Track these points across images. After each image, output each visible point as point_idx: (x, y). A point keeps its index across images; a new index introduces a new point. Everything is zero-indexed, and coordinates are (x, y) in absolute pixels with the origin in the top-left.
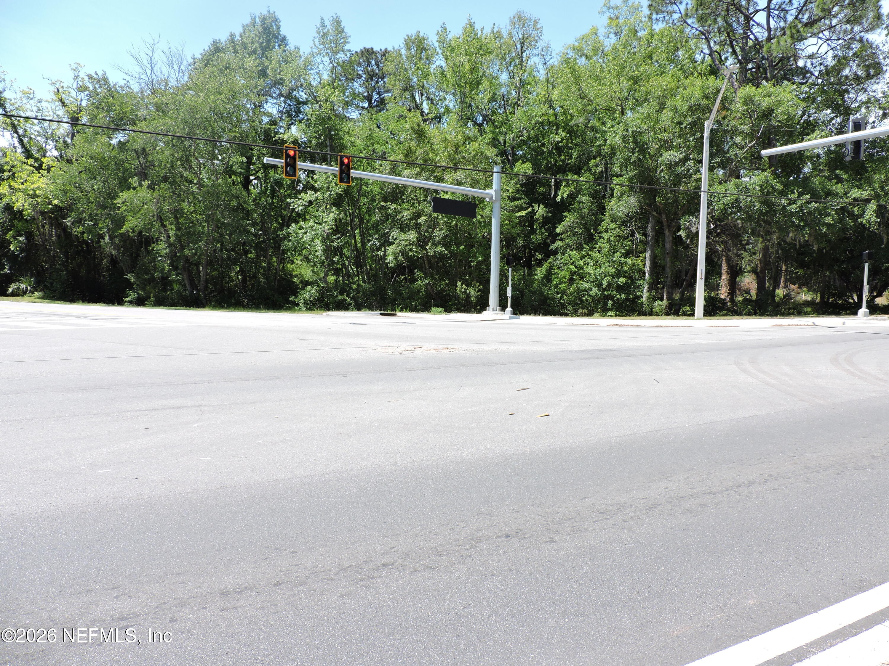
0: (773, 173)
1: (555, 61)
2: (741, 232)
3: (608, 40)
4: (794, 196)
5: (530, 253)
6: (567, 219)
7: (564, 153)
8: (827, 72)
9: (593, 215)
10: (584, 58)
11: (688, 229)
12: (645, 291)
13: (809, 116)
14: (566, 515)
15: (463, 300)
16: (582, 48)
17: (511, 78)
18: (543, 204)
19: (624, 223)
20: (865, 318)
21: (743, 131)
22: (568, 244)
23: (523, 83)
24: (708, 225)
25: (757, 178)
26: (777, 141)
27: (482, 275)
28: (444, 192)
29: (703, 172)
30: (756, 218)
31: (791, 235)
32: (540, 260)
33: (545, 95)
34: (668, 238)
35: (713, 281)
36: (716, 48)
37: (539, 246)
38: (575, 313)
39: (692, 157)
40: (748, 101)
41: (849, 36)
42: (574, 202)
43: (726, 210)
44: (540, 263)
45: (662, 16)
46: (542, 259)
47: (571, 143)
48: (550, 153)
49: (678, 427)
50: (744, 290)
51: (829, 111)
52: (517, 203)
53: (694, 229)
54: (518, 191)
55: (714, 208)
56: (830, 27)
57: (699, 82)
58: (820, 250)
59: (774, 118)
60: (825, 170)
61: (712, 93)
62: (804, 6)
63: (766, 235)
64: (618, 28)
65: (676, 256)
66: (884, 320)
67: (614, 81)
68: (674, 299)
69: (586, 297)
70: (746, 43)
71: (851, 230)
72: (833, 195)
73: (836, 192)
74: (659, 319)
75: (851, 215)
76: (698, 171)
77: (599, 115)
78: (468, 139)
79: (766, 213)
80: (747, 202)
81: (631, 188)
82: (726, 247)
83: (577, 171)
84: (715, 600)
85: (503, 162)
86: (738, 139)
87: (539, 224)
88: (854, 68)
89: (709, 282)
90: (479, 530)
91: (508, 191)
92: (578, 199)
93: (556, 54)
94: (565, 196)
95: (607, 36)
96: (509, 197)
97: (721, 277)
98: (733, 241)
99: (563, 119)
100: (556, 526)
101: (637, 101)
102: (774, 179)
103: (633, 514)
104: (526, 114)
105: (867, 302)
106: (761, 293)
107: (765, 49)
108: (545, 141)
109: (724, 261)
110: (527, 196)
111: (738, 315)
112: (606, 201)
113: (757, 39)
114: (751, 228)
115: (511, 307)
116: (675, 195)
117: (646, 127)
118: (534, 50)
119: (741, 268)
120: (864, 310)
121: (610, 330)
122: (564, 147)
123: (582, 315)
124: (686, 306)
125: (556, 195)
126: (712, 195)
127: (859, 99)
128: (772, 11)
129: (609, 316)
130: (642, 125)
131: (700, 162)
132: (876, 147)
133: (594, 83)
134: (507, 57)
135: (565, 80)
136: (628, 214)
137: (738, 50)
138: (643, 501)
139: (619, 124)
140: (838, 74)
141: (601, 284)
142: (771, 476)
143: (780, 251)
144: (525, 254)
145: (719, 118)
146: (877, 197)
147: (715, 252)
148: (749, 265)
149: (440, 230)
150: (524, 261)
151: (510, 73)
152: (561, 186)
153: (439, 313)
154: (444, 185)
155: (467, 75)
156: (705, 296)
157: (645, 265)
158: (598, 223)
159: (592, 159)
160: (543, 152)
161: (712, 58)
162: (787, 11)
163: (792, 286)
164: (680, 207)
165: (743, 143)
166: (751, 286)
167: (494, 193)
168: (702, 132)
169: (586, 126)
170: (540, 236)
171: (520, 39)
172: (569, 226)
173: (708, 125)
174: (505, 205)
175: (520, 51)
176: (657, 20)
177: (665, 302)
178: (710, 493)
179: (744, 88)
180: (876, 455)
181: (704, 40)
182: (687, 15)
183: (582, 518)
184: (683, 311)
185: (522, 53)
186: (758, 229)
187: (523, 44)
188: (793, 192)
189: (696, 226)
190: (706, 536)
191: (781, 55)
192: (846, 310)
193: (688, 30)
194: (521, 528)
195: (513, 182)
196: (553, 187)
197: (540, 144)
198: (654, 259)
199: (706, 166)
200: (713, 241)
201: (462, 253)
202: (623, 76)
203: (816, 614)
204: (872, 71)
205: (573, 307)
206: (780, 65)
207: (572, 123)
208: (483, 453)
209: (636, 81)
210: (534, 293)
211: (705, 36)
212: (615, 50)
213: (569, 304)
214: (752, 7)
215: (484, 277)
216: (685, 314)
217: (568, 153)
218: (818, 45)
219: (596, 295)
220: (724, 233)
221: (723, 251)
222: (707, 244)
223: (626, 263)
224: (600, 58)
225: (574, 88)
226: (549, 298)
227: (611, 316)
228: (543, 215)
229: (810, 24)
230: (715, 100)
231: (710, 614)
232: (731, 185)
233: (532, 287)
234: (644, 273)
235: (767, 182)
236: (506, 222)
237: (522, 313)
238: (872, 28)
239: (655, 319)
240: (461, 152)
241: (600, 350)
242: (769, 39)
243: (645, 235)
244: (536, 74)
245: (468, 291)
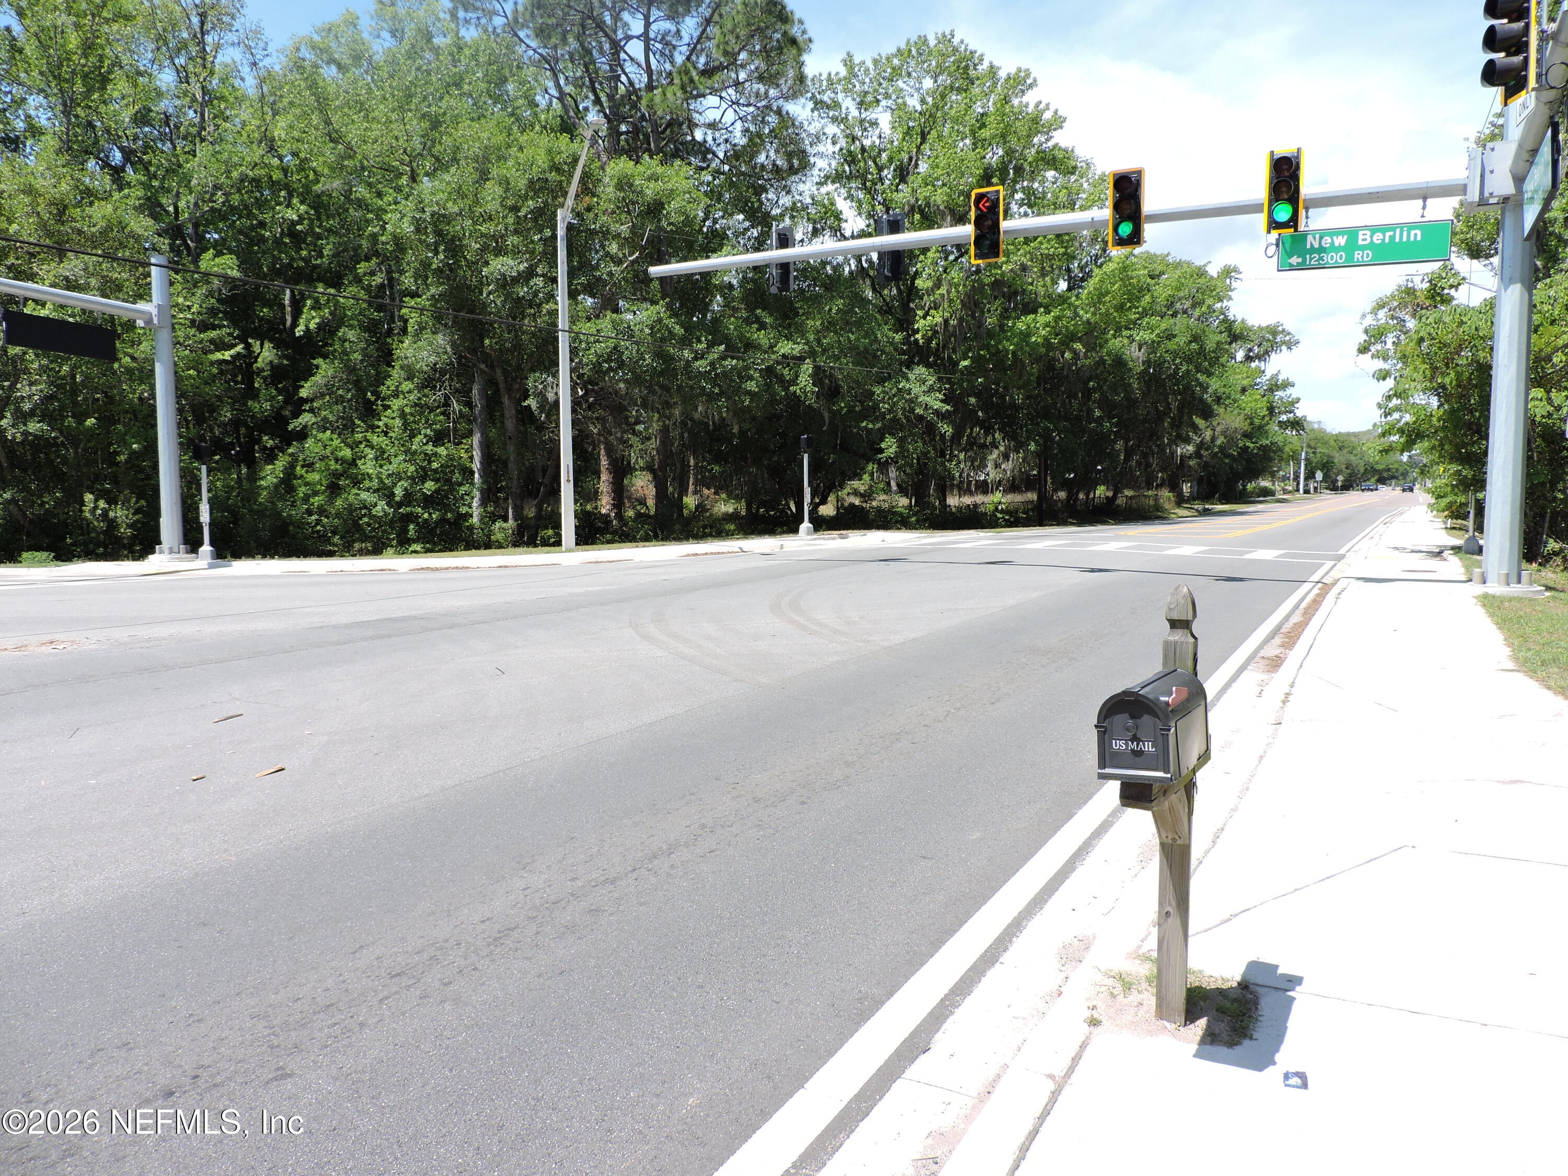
0: (669, 307)
1: (275, 62)
2: (625, 403)
3: (378, 41)
4: (702, 346)
5: (250, 434)
6: (320, 371)
7: (307, 244)
8: (736, 155)
9: (372, 366)
10: (334, 68)
11: (541, 395)
12: (475, 504)
13: (715, 221)
14: (318, 999)
15: (98, 534)
16: (330, 47)
17: (181, 82)
18: (271, 341)
19: (428, 383)
20: (809, 537)
21: (619, 234)
22: (325, 419)
23: (209, 98)
24: (573, 389)
25: (645, 313)
26: (670, 256)
27: (143, 480)
28: (36, 301)
29: (559, 298)
30: (647, 381)
31: (700, 409)
32: (272, 449)
33: (259, 127)
34: (510, 412)
35: (589, 485)
36: (568, 89)
37: (266, 421)
38: (347, 550)
39: (539, 271)
40: (624, 184)
41: (763, 103)
42: (334, 340)
43: (600, 364)
44: (271, 457)
45: (475, 15)
46: (277, 447)
47: (319, 227)
48: (278, 242)
49: (542, 757)
50: (637, 500)
51: (741, 217)
52: (213, 334)
53: (551, 396)
54: (213, 312)
55: (581, 361)
56: (737, 84)
57: (544, 141)
58: (742, 433)
59: (665, 216)
60: (741, 309)
61: (565, 163)
62: (698, 41)
63: (663, 408)
64: (397, 23)
65: (524, 443)
66: (834, 539)
67: (394, 116)
68: (527, 518)
69: (366, 519)
70: (616, 88)
71: (781, 403)
72: (755, 347)
73: (759, 344)
74: (503, 555)
75: (781, 379)
76: (551, 297)
77: (370, 177)
78: (89, 195)
79: (662, 373)
80: (632, 354)
81: (438, 318)
82: (604, 428)
83: (335, 280)
84: (628, 1119)
85: (173, 248)
86: (613, 248)
87: (265, 378)
88: (772, 153)
89: (582, 487)
90: (92, 1098)
91: (189, 307)
92: (340, 334)
93: (278, 51)
94: (312, 326)
95: (375, 33)
96: (193, 321)
97: (599, 478)
98: (614, 417)
99: (300, 180)
100: (293, 1034)
101: (438, 159)
102: (670, 317)
103: (462, 962)
104: (219, 156)
105: (810, 513)
106: (662, 503)
107: (644, 102)
108: (267, 217)
109: (603, 452)
110: (235, 323)
111: (630, 542)
112: (393, 340)
113: (631, 83)
114: (641, 397)
115: (212, 544)
116: (516, 336)
117: (456, 209)
118: (230, 34)
119: (629, 463)
120: (806, 525)
121: (414, 580)
122: (306, 234)
123: (363, 553)
124: (547, 529)
125: (295, 324)
126: (575, 338)
127: (781, 202)
128: (652, 42)
129: (412, 552)
130: (449, 205)
131: (554, 280)
132: (806, 278)
133: (356, 116)
134: (170, 37)
135: (298, 102)
136: (435, 365)
137: (604, 99)
138: (483, 926)
139: (407, 199)
140: (751, 159)
141: (393, 494)
142: (703, 826)
143: (686, 435)
144: (238, 438)
145: (580, 208)
146: (812, 354)
147: (587, 436)
148: (642, 457)
149: (31, 384)
150: (237, 452)
151: (178, 72)
152: (305, 305)
153: (41, 563)
154: (35, 285)
155: (75, 57)
156: (576, 511)
157: (471, 458)
158: (380, 379)
159: (362, 260)
160: (263, 240)
161: (564, 106)
162: (674, 47)
163: (706, 491)
164: (525, 357)
165: (621, 255)
166: (646, 492)
167: (154, 312)
168: (554, 228)
169: (347, 197)
170: (269, 403)
171: (196, 6)
172: (326, 385)
173: (563, 217)
174: (187, 337)
175: (198, 30)
176: (467, 21)
177: (511, 523)
178: (606, 881)
179: (617, 161)
180: (850, 759)
181: (548, 73)
182: (516, 20)
183: (354, 999)
184: (542, 537)
185: (203, 34)
186: (651, 399)
187: (203, 16)
188: (699, 341)
189: (555, 390)
190: (603, 977)
191: (668, 118)
192: (781, 525)
193: (520, 49)
194: (206, 1062)
195: (201, 291)
196: (288, 309)
197: (255, 222)
198: (486, 446)
199: (563, 288)
200: (584, 417)
201: (90, 432)
202: (410, 110)
203: (802, 1091)
204: (796, 162)
205: (342, 538)
206: (668, 132)
207: (318, 188)
208: (121, 887)
209: (435, 124)
210: (261, 513)
211: (550, 65)
212: (393, 61)
213: (334, 533)
214: (621, 31)
215: (148, 485)
216: (545, 543)
217: (315, 245)
218: (722, 110)
219: (386, 514)
220: (600, 405)
221: (599, 434)
222: (574, 423)
223: (435, 454)
224: (366, 72)
225: (315, 119)
226: (292, 523)
227: (415, 552)
228: (271, 362)
229: (708, 73)
230: (571, 175)
231: (623, 1155)
232: (606, 323)
233: (255, 503)
234: (472, 473)
235: (660, 320)
236: (191, 372)
237: (237, 556)
238: (792, 95)
239: (495, 554)
240: (74, 220)
241: (394, 620)
242: (650, 87)
243: (469, 404)
244: (237, 82)
245: (111, 514)
